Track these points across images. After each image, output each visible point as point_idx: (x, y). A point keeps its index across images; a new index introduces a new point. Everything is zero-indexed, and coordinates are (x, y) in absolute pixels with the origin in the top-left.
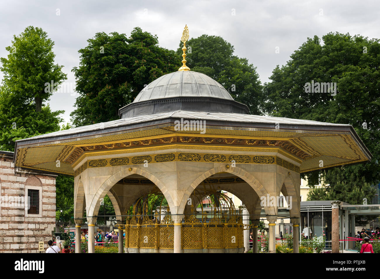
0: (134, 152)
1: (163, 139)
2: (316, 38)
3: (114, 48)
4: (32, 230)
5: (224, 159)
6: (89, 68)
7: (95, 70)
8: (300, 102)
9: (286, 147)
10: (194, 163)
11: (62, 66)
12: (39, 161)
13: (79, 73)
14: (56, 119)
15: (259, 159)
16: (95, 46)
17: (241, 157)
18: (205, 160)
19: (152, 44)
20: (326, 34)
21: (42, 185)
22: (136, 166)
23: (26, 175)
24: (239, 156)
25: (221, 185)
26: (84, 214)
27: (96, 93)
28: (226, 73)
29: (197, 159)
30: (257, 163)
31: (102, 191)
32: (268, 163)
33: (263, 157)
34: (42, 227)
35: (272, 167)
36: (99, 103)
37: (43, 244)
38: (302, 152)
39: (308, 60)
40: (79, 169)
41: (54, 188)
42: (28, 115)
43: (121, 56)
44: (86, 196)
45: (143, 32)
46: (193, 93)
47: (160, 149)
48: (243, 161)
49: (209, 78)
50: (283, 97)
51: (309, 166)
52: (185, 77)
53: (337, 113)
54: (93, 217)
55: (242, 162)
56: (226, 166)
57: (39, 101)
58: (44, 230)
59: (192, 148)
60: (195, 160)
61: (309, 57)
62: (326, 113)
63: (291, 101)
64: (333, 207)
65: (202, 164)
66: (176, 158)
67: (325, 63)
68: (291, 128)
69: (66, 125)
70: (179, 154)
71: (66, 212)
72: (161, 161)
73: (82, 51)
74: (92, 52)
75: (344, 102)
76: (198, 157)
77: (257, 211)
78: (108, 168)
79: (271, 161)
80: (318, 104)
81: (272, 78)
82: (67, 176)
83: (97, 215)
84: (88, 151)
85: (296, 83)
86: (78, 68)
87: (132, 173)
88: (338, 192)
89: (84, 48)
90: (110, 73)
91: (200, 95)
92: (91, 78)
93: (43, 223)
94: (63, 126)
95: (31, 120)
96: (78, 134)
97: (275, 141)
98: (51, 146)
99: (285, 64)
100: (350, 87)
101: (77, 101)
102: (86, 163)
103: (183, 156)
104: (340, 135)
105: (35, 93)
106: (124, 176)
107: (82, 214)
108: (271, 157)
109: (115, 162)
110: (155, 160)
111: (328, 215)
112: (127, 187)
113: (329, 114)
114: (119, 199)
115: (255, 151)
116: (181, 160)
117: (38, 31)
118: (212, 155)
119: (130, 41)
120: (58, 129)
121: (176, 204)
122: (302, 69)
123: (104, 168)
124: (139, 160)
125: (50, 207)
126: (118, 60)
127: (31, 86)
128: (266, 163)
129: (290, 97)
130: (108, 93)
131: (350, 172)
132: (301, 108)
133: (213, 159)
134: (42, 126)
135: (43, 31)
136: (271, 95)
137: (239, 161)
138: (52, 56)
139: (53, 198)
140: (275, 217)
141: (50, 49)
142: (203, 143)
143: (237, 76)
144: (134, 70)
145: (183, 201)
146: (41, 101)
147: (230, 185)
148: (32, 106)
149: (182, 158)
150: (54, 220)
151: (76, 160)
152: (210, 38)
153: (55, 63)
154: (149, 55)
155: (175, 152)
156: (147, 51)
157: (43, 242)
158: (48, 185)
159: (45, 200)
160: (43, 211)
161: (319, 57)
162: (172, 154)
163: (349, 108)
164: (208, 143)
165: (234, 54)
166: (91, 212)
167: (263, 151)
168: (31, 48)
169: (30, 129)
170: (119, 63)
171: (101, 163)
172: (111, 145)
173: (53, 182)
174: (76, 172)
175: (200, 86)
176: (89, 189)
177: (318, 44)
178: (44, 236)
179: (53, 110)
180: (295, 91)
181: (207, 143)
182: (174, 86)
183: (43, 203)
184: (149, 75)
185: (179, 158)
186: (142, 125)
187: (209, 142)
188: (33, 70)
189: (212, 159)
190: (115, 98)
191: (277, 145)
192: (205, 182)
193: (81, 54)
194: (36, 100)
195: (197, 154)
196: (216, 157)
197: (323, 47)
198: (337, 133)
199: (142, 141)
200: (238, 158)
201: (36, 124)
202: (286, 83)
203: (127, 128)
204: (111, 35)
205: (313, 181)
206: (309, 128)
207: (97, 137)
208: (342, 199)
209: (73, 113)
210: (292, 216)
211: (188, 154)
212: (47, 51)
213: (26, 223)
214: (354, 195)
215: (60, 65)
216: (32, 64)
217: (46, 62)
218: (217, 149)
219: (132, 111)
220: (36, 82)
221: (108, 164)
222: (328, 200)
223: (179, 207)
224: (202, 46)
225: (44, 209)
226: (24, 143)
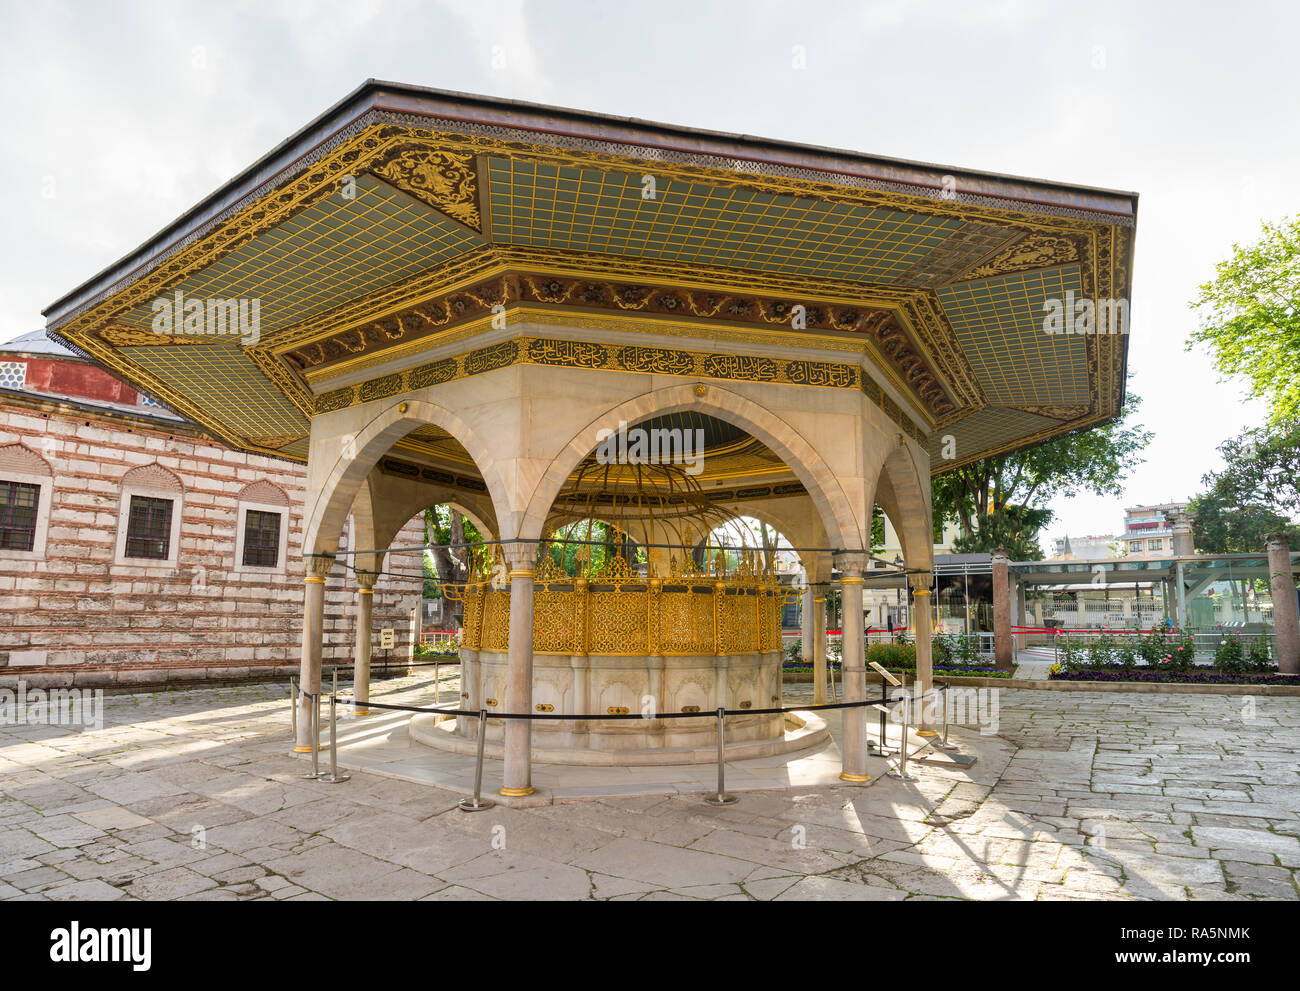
0: (414, 351)
5: (687, 365)
9: (892, 348)
10: (582, 373)
15: (804, 372)
17: (744, 360)
18: (621, 364)
22: (417, 397)
24: (739, 357)
29: (595, 361)
30: (796, 383)
31: (339, 479)
32: (835, 385)
33: (819, 365)
37: (391, 633)
38: (936, 385)
47: (478, 332)
48: (752, 376)
54: (314, 555)
55: (748, 379)
56: (696, 387)
59: (575, 322)
60: (588, 363)
64: (996, 561)
65: (611, 377)
66: (523, 353)
70: (532, 341)
72: (481, 371)
76: (598, 355)
78: (354, 411)
79: (845, 380)
84: (311, 366)
93: (391, 593)
97: (856, 315)
103: (545, 347)
108: (845, 367)
109: (371, 390)
110: (466, 368)
115: (792, 345)
116: (537, 361)
118: (649, 352)
121: (514, 505)
123: (346, 411)
124: (427, 376)
128: (829, 385)
133: (650, 362)
137: (740, 375)
140: (859, 557)
145: (540, 493)
149: (541, 355)
155: (520, 335)
157: (392, 631)
162: (510, 342)
164: (633, 310)
166: (308, 540)
167: (818, 346)
171: (341, 398)
172: (355, 339)
176: (311, 475)
178: (392, 618)
181: (629, 309)
185: (530, 354)
187: (634, 306)
189: (647, 363)
191: (861, 327)
195: (595, 345)
196: (661, 359)
199: (422, 308)
200: (735, 365)
210: (912, 566)
211: (564, 342)
213: (348, 590)
218: (661, 331)
221: (357, 397)
223: (525, 514)
225: (394, 563)
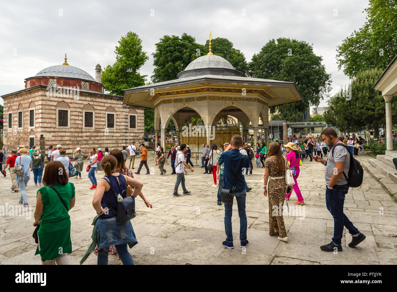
0: (186, 95)
1: (201, 89)
2: (274, 40)
3: (173, 43)
4: (132, 136)
5: (231, 99)
6: (161, 54)
7: (164, 54)
8: (267, 72)
9: (262, 93)
11: (146, 52)
12: (136, 101)
13: (155, 56)
14: (143, 79)
16: (163, 42)
18: (222, 100)
19: (192, 41)
20: (278, 38)
21: (137, 113)
22: (187, 103)
23: (129, 108)
24: (239, 98)
25: (229, 113)
26: (160, 128)
27: (164, 66)
28: (229, 57)
31: (170, 116)
32: (253, 101)
33: (251, 98)
34: (137, 135)
35: (255, 103)
36: (166, 72)
37: (138, 143)
38: (270, 96)
39: (269, 52)
40: (157, 105)
41: (143, 115)
42: (129, 77)
43: (177, 47)
44: (161, 118)
45: (188, 35)
46: (215, 66)
47: (199, 94)
48: (241, 100)
49: (223, 59)
50: (258, 69)
51: (272, 103)
52: (211, 58)
53: (284, 77)
54: (165, 129)
56: (233, 103)
57: (134, 70)
58: (138, 136)
59: (215, 93)
60: (217, 100)
61: (270, 50)
62: (278, 77)
63: (262, 71)
64: (284, 124)
65: (221, 102)
66: (208, 98)
67: (277, 53)
68: (265, 83)
69: (148, 83)
70: (209, 96)
71: (149, 127)
72: (200, 100)
73: (157, 44)
74: (162, 45)
75: (287, 72)
76: (219, 98)
77: (247, 126)
78: (173, 104)
79: (255, 100)
80: (275, 73)
81: (252, 60)
82: (150, 108)
83: (167, 128)
84: (162, 95)
85: (264, 62)
86: (155, 53)
87: (185, 106)
88: (285, 116)
89: (158, 43)
90: (171, 56)
91: (219, 67)
92: (162, 59)
93: (138, 133)
94: (147, 83)
95: (130, 80)
96: (157, 86)
97: (257, 90)
98: (143, 92)
99: (258, 53)
100: (290, 64)
101: (155, 70)
102: (161, 102)
103: (211, 97)
104: (288, 87)
105: (132, 66)
106: (181, 108)
107: (159, 128)
108: (255, 98)
109: (176, 101)
110: (197, 100)
111: (281, 128)
112: (181, 114)
113: (280, 77)
114: (178, 120)
117: (134, 34)
119: (181, 40)
120: (144, 84)
121: (207, 122)
122: (267, 56)
123: (170, 104)
124: (188, 100)
125: (141, 125)
126: (175, 49)
127: (130, 62)
129: (261, 69)
130: (170, 66)
131: (291, 106)
132: (266, 75)
134: (136, 83)
135: (137, 34)
136: (252, 68)
137: (239, 100)
138: (141, 47)
139: (142, 120)
140: (257, 129)
141: (140, 44)
142: (221, 91)
143: (235, 58)
144: (183, 55)
145: (211, 120)
146: (135, 70)
147: (233, 113)
148: (131, 73)
149: (210, 99)
150: (143, 131)
151: (156, 100)
152: (221, 39)
153: (142, 51)
154: (191, 47)
155: (207, 96)
156: (190, 45)
158: (140, 113)
159: (139, 121)
160: (138, 126)
161: (275, 50)
162: (205, 96)
163: (290, 75)
164: (224, 91)
165: (233, 47)
166: (163, 126)
167: (251, 95)
168: (130, 43)
169: (130, 84)
170: (176, 51)
171: (169, 101)
172: (174, 92)
173: (142, 111)
174: (155, 106)
175: (219, 62)
176: (163, 115)
177: (274, 43)
178: (138, 140)
179: (141, 75)
180: (264, 66)
182: (206, 62)
183: (138, 123)
184: (191, 58)
186: (191, 82)
188: (131, 54)
189: (225, 99)
190: (174, 69)
191: (257, 92)
192: (221, 111)
193: (156, 46)
194: (132, 70)
196: (227, 98)
197: (277, 45)
198: (287, 86)
199: (190, 90)
201: (133, 82)
202: (259, 62)
203: (183, 83)
204: (172, 37)
205: (273, 111)
206: (274, 84)
207: (167, 88)
208: (287, 120)
209: (152, 76)
210: (265, 128)
211: (213, 97)
212: (139, 45)
213: (129, 133)
214: (293, 118)
215: (145, 52)
216: (131, 51)
217: (138, 50)
218: (228, 94)
219: (184, 75)
220: (133, 61)
221: (173, 102)
222: (281, 120)
223: (209, 123)
224: (217, 43)
226: (129, 91)
